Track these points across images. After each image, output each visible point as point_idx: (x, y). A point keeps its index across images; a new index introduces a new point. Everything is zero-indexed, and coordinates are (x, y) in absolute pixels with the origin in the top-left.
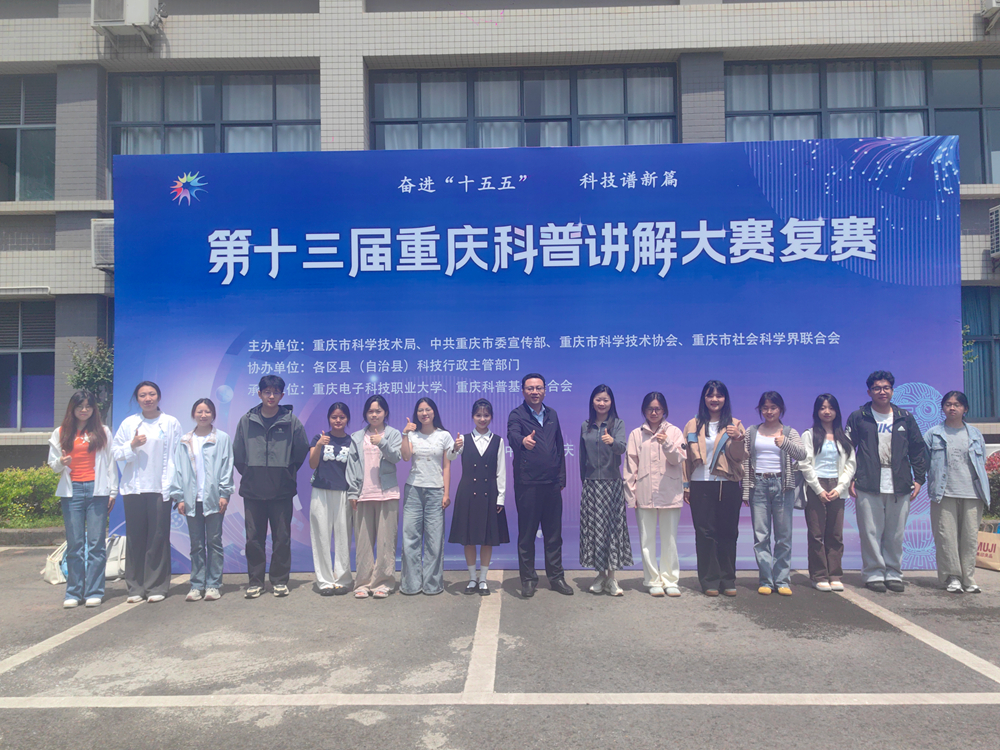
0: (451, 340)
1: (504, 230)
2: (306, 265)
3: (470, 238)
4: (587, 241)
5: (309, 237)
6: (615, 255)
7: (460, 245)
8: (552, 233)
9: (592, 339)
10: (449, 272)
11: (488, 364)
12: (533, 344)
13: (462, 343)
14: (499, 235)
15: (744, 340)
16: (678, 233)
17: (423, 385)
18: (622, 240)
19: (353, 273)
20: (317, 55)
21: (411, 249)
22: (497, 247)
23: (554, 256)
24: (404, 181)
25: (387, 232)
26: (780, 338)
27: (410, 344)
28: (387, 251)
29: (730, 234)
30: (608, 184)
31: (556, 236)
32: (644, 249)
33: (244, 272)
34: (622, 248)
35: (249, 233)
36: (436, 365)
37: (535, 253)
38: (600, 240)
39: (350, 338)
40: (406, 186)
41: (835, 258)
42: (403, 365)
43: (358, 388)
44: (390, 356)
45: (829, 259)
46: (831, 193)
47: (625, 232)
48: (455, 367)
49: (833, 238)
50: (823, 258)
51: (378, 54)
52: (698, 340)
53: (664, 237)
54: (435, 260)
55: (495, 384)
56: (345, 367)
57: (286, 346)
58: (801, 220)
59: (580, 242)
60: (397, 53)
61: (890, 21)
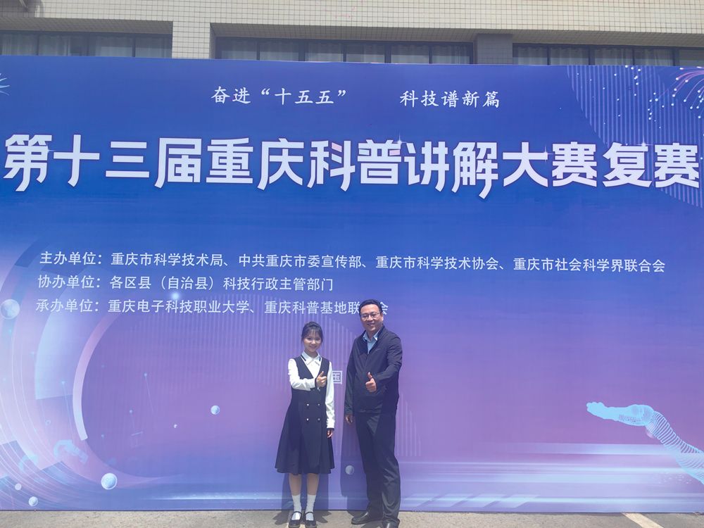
0: (260, 257)
1: (320, 145)
2: (109, 174)
3: (285, 152)
4: (407, 159)
5: (114, 145)
6: (435, 174)
7: (274, 159)
8: (370, 150)
9: (409, 260)
10: (262, 186)
11: (299, 284)
12: (348, 263)
13: (272, 261)
14: (315, 149)
15: (567, 266)
16: (500, 154)
17: (229, 305)
18: (442, 159)
19: (160, 183)
20: (170, 19)
21: (222, 161)
22: (313, 162)
23: (371, 173)
24: (218, 91)
25: (197, 143)
26: (603, 265)
27: (217, 260)
28: (197, 162)
29: (552, 156)
30: (428, 102)
31: (374, 152)
32: (465, 169)
33: (41, 179)
34: (442, 167)
35: (49, 138)
36: (244, 283)
37: (353, 169)
38: (420, 159)
39: (152, 252)
40: (220, 96)
41: (658, 185)
42: (208, 282)
43: (158, 306)
44: (195, 272)
45: (653, 185)
46: (654, 119)
47: (445, 151)
48: (264, 285)
49: (657, 165)
50: (647, 184)
51: (223, 21)
52: (519, 264)
53: (486, 158)
54: (247, 173)
55: (306, 305)
56: (145, 283)
57: (82, 259)
58: (623, 145)
59: (399, 159)
60: (239, 22)
61: (647, 15)
